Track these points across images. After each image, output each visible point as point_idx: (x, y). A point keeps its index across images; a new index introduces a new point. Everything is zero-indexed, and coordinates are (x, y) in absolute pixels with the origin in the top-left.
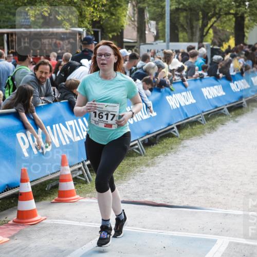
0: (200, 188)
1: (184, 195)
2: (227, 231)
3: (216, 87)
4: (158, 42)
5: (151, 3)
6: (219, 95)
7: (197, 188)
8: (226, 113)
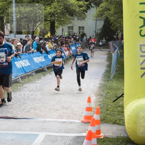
0: (31, 108)
1: (23, 112)
2: (45, 129)
3: (41, 57)
4: (11, 34)
5: (6, 14)
6: (42, 61)
7: (30, 108)
8: (46, 70)
